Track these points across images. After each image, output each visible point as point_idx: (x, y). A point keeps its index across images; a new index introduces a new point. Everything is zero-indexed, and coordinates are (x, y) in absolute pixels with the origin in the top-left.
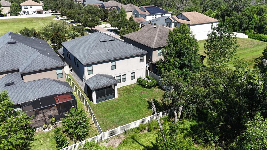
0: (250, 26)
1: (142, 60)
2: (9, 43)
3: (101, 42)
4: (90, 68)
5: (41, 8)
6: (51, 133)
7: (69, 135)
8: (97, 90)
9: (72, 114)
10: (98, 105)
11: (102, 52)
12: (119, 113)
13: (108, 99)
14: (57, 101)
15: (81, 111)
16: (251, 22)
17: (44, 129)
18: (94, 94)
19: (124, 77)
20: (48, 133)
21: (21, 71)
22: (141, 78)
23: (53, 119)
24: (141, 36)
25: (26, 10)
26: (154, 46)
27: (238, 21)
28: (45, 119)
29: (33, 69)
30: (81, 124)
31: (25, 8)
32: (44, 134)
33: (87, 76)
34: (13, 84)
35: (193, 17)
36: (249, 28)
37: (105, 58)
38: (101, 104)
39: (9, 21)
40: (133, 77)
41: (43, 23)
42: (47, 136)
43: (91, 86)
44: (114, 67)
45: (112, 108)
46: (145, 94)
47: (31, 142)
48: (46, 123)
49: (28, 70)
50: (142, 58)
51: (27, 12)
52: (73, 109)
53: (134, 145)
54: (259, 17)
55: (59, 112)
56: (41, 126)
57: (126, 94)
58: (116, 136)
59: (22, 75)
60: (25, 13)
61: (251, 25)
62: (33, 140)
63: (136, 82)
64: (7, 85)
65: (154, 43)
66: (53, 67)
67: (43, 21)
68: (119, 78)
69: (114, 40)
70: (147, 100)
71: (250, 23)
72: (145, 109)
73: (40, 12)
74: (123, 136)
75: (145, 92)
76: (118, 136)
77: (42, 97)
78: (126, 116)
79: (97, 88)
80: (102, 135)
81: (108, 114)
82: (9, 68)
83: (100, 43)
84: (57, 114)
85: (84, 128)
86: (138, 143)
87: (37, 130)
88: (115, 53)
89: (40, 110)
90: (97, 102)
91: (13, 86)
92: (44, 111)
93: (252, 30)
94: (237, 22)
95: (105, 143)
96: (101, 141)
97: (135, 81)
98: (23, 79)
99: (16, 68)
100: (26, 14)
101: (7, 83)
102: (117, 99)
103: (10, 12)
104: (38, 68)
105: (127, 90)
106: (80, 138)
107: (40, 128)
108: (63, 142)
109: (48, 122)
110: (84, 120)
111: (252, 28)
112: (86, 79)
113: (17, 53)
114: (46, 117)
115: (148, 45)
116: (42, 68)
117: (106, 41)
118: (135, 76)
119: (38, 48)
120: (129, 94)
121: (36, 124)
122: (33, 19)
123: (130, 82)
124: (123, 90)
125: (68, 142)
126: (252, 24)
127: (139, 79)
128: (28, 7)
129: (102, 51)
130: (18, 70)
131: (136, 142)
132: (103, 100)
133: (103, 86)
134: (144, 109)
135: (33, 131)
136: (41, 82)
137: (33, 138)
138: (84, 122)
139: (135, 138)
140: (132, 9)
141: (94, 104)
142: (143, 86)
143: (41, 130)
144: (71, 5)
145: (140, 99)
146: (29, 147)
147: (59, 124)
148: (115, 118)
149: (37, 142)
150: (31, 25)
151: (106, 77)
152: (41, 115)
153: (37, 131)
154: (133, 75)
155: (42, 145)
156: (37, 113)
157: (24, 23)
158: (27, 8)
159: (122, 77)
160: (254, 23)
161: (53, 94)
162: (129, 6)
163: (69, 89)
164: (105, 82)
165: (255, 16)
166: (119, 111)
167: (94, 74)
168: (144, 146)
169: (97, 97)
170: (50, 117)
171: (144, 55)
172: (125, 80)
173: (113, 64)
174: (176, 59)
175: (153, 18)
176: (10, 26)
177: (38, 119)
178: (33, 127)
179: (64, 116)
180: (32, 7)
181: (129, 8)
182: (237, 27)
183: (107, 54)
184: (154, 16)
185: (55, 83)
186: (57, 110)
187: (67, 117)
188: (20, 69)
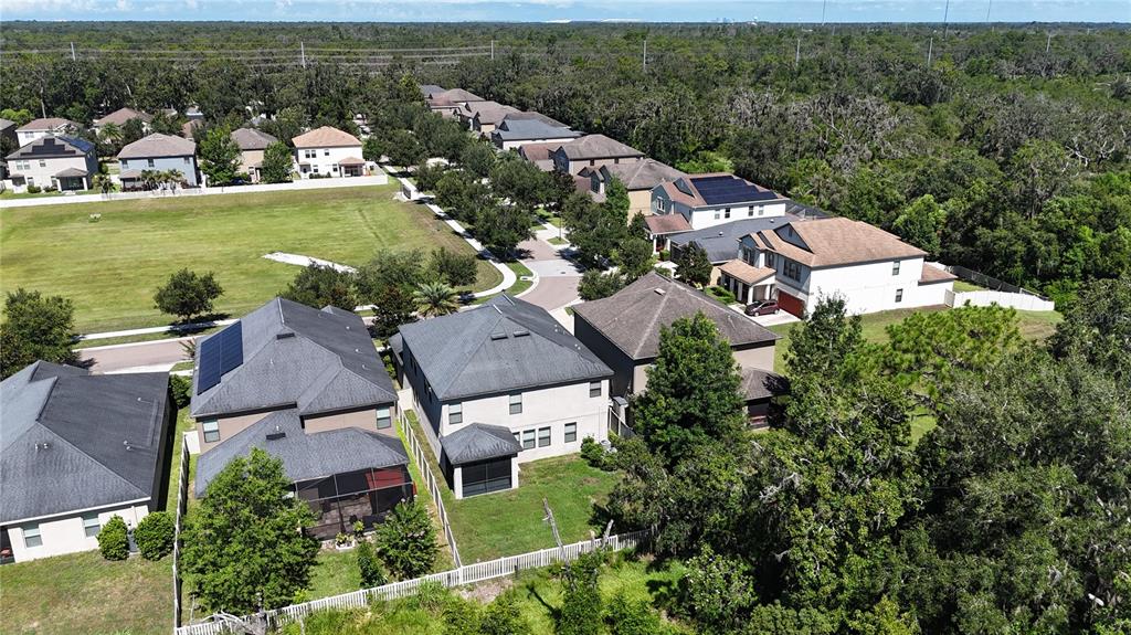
0: (1065, 266)
1: (595, 392)
2: (279, 337)
3: (494, 339)
4: (455, 408)
5: (356, 154)
6: (351, 556)
7: (390, 563)
8: (464, 466)
9: (398, 517)
10: (466, 501)
11: (489, 369)
12: (513, 526)
13: (492, 489)
14: (370, 484)
15: (419, 512)
16: (1070, 254)
17: (339, 544)
18: (458, 473)
19: (546, 433)
20: (346, 553)
21: (302, 409)
22: (591, 441)
23: (359, 525)
24: (615, 316)
25: (311, 161)
26: (637, 352)
27: (1020, 248)
28: (342, 522)
29: (327, 407)
30: (415, 540)
31: (308, 156)
32: (338, 555)
33: (447, 429)
34: (283, 435)
35: (830, 238)
36: (1062, 273)
37: (495, 386)
38: (474, 500)
39: (255, 201)
40: (571, 436)
41: (360, 211)
42: (344, 559)
43: (453, 455)
44: (516, 408)
45: (499, 512)
46: (592, 484)
47: (312, 567)
48: (344, 532)
49: (317, 409)
50: (596, 386)
51: (312, 168)
52: (402, 506)
53: (530, 605)
54: (1103, 235)
55: (374, 512)
56: (334, 537)
57: (542, 480)
58: (494, 580)
59: (303, 418)
60: (305, 172)
61: (1068, 263)
62: (316, 564)
63: (579, 450)
64: (270, 438)
65: (641, 345)
66: (370, 402)
67: (360, 201)
68: (530, 436)
69: (528, 335)
70: (593, 501)
71: (1067, 258)
72: (581, 525)
73: (353, 170)
74: (510, 582)
75: (594, 480)
76: (497, 579)
77: (340, 471)
78: (528, 537)
79: (465, 460)
80: (460, 570)
81: (485, 527)
82: (277, 400)
83: (488, 342)
84: (370, 514)
85: (421, 550)
86: (540, 599)
87: (325, 544)
88: (523, 371)
89: (335, 500)
90: (465, 494)
91: (283, 441)
92: (341, 504)
93: (1074, 281)
94: (1015, 252)
95: (464, 591)
96: (457, 587)
97: (575, 447)
98: (303, 427)
99: (291, 400)
100: (308, 173)
101: (272, 433)
102: (515, 491)
103: (260, 169)
104: (337, 405)
105: (549, 469)
106: (410, 573)
107: (331, 541)
108: (375, 573)
109: (347, 529)
110: (422, 533)
111: (1072, 276)
112: (445, 435)
113: (296, 362)
114: (345, 519)
115: (624, 349)
116: (348, 403)
117: (506, 338)
118: (575, 433)
119: (340, 347)
120: (550, 481)
121: (323, 531)
122: (331, 193)
123: (560, 448)
124: (537, 470)
125: (385, 577)
126: (1072, 262)
127: (588, 441)
128: (318, 152)
129: (491, 366)
130: (295, 406)
131: (535, 598)
132: (480, 491)
133: (481, 456)
134: (579, 526)
135: (317, 545)
136: (340, 436)
137: (316, 559)
138: (423, 537)
139: (536, 590)
140: (653, 179)
141: (457, 498)
142: (594, 463)
143: (331, 547)
144: (455, 146)
145: (575, 497)
146: (306, 578)
147: (370, 537)
148: (500, 537)
149: (322, 568)
150: (321, 219)
151: (492, 433)
152: (334, 513)
153: (324, 547)
154: (571, 429)
155: (332, 576)
156: (326, 508)
157: (302, 211)
158: (314, 156)
159: (538, 435)
160: (1081, 256)
161: (365, 466)
162: (645, 167)
163: (401, 457)
164: (487, 447)
165: (1087, 231)
166: (513, 522)
167: (466, 423)
168: (550, 608)
169: (464, 482)
170: (354, 519)
171: (605, 378)
172: (546, 441)
173: (516, 399)
174: (672, 400)
175: (717, 217)
176: (260, 221)
177: (328, 522)
178: (316, 537)
179: (382, 521)
180: (330, 150)
181: (640, 176)
182: (1019, 269)
183: (501, 374)
184: (723, 212)
185: (370, 440)
186: (369, 505)
187: (388, 522)
188: (299, 403)
